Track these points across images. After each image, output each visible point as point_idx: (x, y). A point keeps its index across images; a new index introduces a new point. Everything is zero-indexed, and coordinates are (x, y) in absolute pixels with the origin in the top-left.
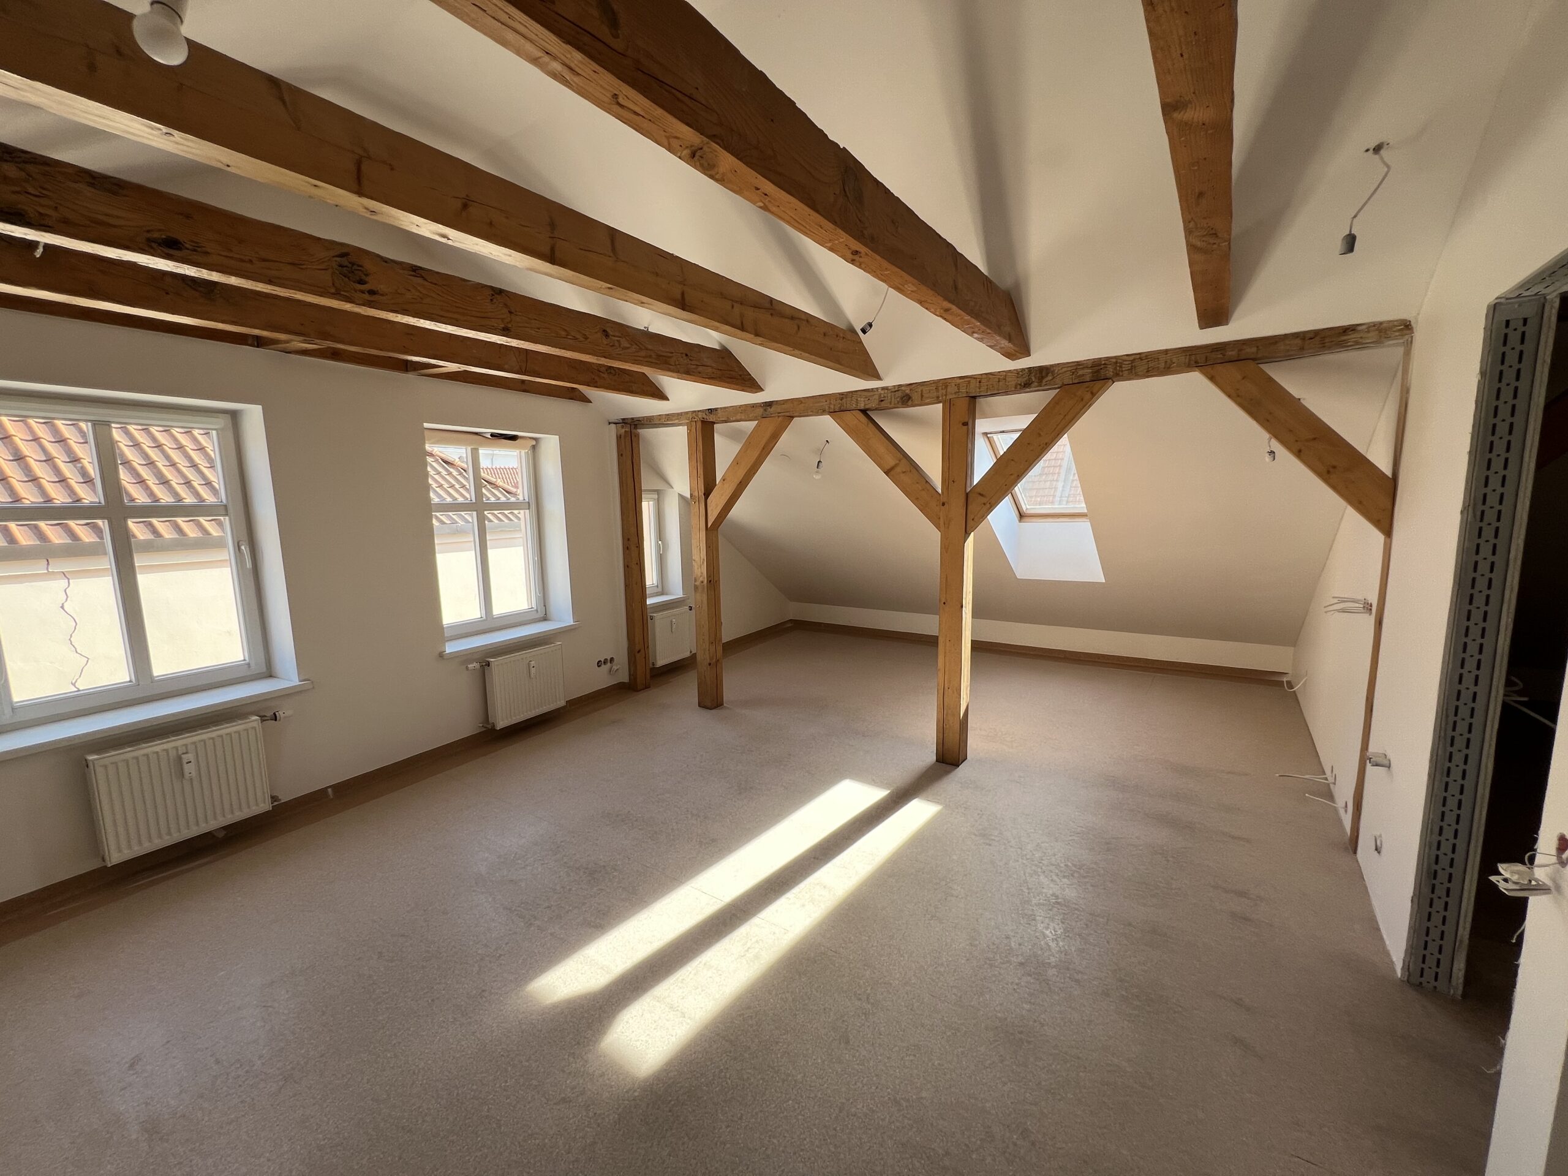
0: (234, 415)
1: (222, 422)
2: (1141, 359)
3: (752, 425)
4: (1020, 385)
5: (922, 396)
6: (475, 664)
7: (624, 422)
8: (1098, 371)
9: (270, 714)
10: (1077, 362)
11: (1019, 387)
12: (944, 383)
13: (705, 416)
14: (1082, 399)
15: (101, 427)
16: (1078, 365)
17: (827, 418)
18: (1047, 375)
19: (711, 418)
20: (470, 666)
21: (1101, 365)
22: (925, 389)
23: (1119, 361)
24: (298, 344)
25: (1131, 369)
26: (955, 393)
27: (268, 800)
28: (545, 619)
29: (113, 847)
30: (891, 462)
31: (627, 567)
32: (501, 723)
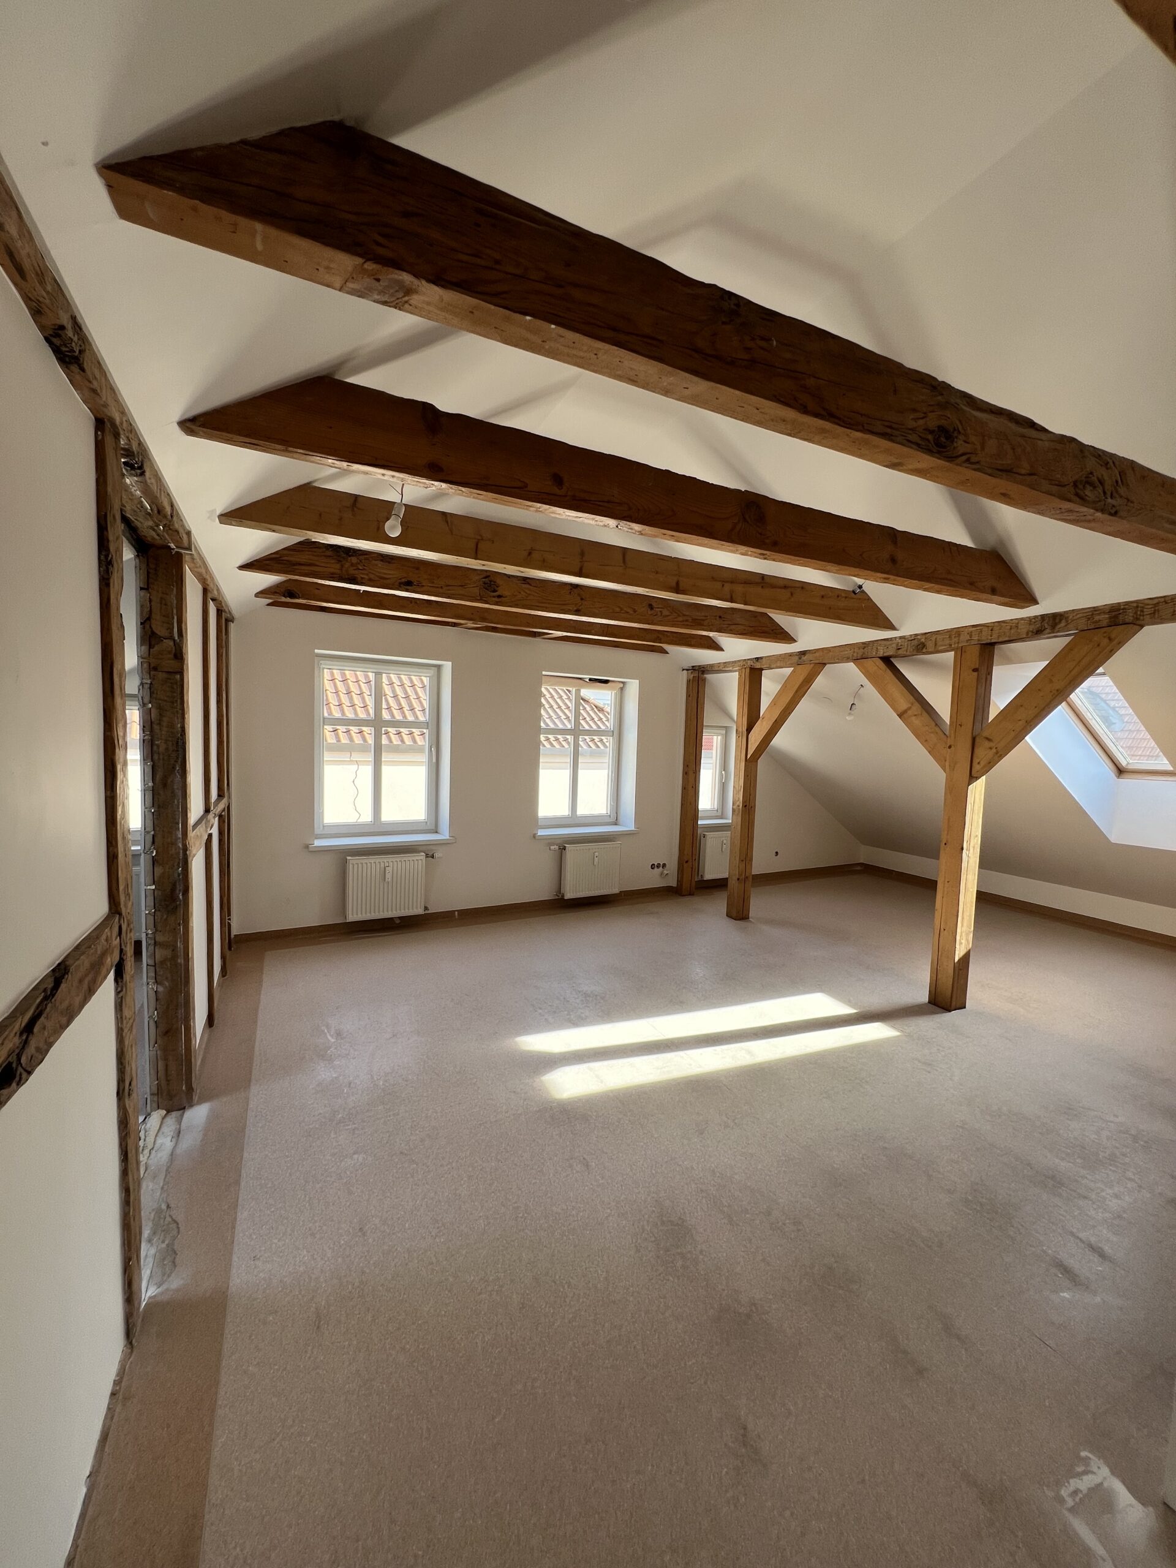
0: (439, 667)
1: (432, 672)
2: (1166, 602)
3: (789, 670)
4: (1032, 632)
5: (936, 644)
6: (555, 847)
7: (694, 668)
8: (1116, 617)
9: (431, 854)
10: (1094, 608)
11: (1030, 634)
12: (956, 632)
13: (752, 664)
14: (1098, 645)
15: (378, 674)
16: (1095, 611)
17: (851, 666)
18: (1060, 621)
19: (758, 665)
20: (552, 847)
21: (1119, 610)
22: (939, 637)
23: (1140, 605)
24: (470, 624)
25: (1154, 613)
26: (967, 641)
27: (423, 908)
28: (616, 824)
29: (350, 912)
30: (903, 705)
31: (684, 788)
32: (568, 895)
